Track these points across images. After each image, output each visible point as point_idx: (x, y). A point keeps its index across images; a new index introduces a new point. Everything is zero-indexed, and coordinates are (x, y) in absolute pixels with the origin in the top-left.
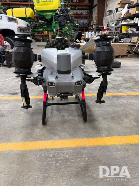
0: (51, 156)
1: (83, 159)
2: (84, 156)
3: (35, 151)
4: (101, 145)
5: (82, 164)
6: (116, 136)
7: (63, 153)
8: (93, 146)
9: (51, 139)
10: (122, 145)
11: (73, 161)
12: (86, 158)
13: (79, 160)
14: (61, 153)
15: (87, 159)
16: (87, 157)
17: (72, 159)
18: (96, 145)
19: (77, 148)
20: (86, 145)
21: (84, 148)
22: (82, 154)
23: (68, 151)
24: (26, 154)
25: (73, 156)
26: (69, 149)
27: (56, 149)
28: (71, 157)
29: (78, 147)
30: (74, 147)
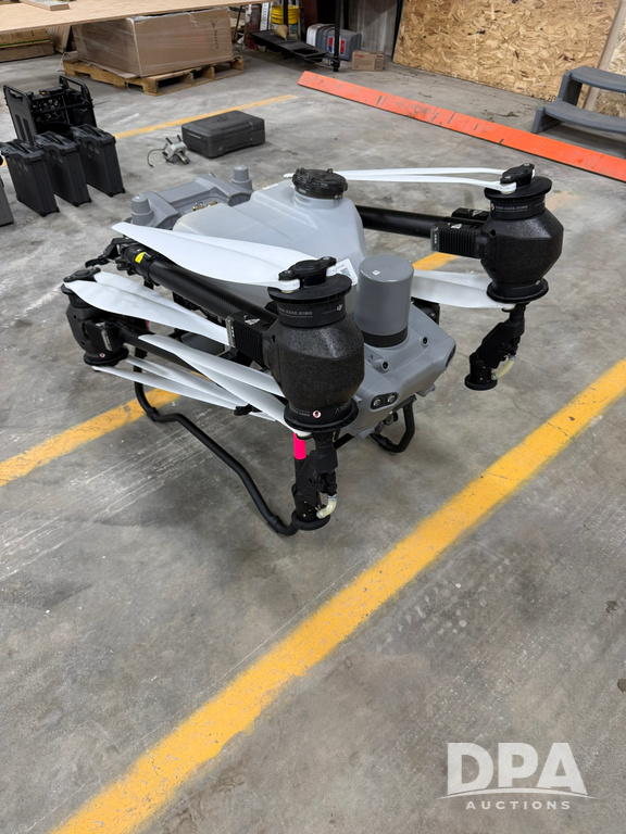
0: (420, 613)
1: (500, 567)
2: (494, 558)
3: (362, 631)
4: (498, 504)
5: (510, 580)
6: (504, 454)
7: (440, 586)
8: (483, 516)
9: (364, 565)
10: (540, 474)
11: (483, 588)
12: (503, 560)
13: (492, 576)
14: (436, 590)
15: (507, 562)
16: (502, 556)
17: (477, 586)
18: (488, 510)
19: (454, 548)
20: (466, 526)
21: (471, 537)
22: (482, 555)
23: (444, 570)
24: (347, 658)
25: (470, 575)
26: (439, 563)
27: (409, 585)
28: (471, 583)
29: (454, 543)
30: (445, 550)
